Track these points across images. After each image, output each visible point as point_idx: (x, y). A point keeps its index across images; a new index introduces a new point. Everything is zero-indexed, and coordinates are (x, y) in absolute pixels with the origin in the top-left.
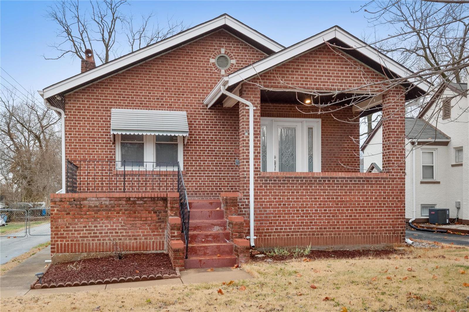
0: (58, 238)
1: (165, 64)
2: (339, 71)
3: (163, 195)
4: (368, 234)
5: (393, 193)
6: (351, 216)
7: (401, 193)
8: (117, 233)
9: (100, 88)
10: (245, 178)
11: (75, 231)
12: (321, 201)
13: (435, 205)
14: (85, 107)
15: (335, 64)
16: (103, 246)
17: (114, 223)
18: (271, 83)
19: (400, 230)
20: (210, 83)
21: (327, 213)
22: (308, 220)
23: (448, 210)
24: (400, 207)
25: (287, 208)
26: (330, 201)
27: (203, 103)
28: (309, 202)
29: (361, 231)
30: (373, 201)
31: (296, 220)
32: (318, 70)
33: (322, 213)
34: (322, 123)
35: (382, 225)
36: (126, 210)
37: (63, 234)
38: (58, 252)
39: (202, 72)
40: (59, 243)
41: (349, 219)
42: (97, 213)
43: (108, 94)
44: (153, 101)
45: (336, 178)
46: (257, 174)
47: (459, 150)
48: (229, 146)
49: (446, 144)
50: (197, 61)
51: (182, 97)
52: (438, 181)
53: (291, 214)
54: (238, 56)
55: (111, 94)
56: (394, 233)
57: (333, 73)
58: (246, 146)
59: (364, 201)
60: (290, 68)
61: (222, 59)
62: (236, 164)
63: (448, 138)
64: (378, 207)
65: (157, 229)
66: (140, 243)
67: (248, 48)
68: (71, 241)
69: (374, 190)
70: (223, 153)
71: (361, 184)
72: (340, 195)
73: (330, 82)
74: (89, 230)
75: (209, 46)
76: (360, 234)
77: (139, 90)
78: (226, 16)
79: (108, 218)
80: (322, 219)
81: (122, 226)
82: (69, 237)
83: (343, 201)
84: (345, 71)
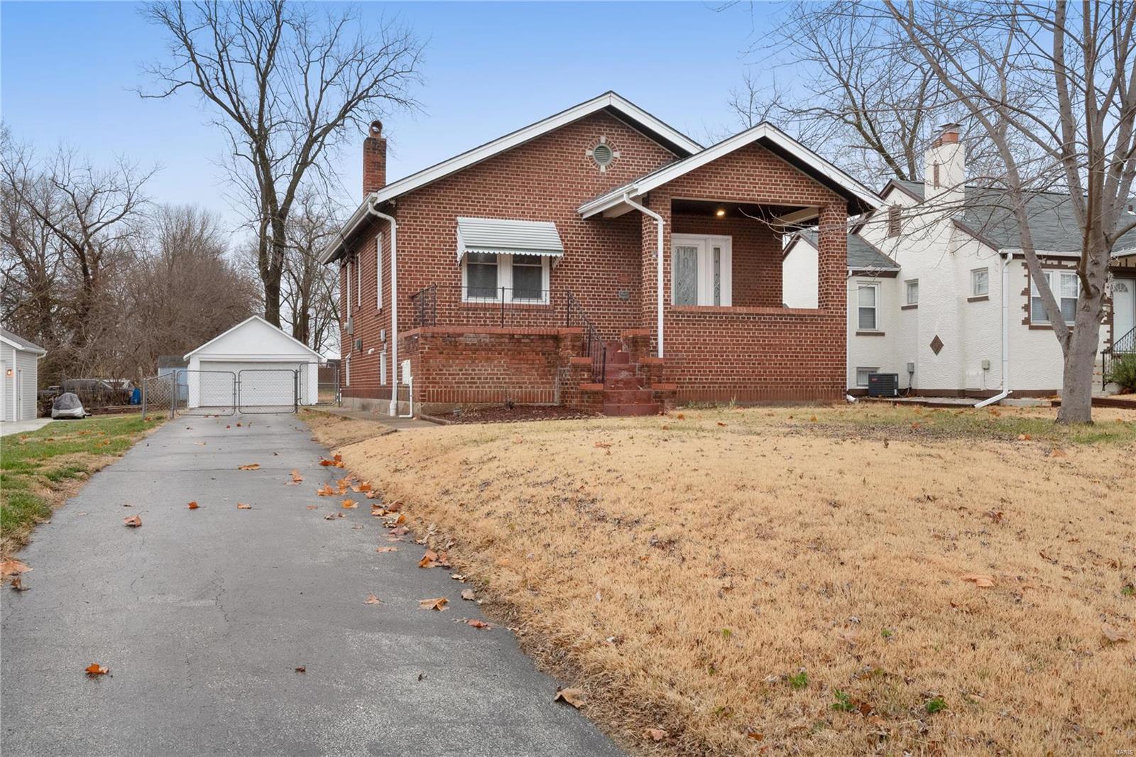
0: (429, 383)
1: (528, 157)
2: (767, 176)
3: (553, 331)
4: (801, 387)
5: (831, 335)
6: (780, 364)
7: (841, 335)
8: (499, 379)
9: (443, 188)
10: (652, 312)
11: (449, 374)
12: (745, 344)
13: (878, 368)
14: (422, 214)
15: (762, 168)
16: (482, 394)
17: (495, 366)
18: (684, 190)
19: (840, 383)
20: (585, 184)
21: (752, 360)
22: (728, 368)
23: (897, 375)
24: (840, 353)
25: (703, 352)
26: (755, 345)
27: (576, 212)
28: (729, 344)
29: (794, 383)
30: (808, 345)
31: (714, 367)
32: (741, 175)
33: (745, 360)
34: (733, 241)
35: (819, 376)
36: (509, 350)
37: (435, 379)
38: (429, 401)
39: (575, 168)
40: (431, 389)
41: (778, 368)
42: (475, 353)
43: (452, 197)
44: (510, 208)
45: (763, 315)
46: (667, 308)
47: (913, 284)
48: (610, 271)
49: (894, 275)
50: (569, 153)
51: (549, 203)
52: (882, 331)
53: (708, 360)
54: (623, 146)
55: (456, 197)
56: (833, 387)
57: (759, 180)
58: (653, 272)
59: (797, 345)
60: (707, 172)
61: (602, 150)
62: (620, 297)
63: (896, 265)
64: (813, 353)
65: (546, 375)
66: (526, 392)
67: (636, 136)
68: (445, 387)
69: (808, 331)
70: (603, 282)
71: (793, 323)
72: (768, 337)
73: (756, 191)
74: (466, 374)
75: (585, 132)
76: (792, 387)
77: (493, 192)
78: (612, 95)
79: (488, 359)
80: (746, 368)
81: (504, 370)
82: (442, 383)
83: (772, 345)
84: (773, 177)
